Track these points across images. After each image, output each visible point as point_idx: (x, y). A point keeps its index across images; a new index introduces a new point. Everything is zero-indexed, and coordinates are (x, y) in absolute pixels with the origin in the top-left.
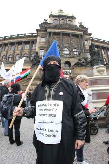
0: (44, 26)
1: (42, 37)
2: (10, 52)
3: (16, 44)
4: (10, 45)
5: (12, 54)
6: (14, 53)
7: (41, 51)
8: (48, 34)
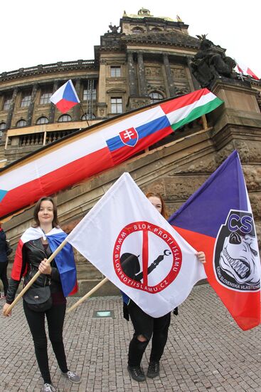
0: (115, 40)
1: (112, 67)
2: (19, 112)
3: (35, 89)
4: (18, 93)
5: (25, 117)
6: (31, 114)
7: (114, 101)
8: (130, 59)
